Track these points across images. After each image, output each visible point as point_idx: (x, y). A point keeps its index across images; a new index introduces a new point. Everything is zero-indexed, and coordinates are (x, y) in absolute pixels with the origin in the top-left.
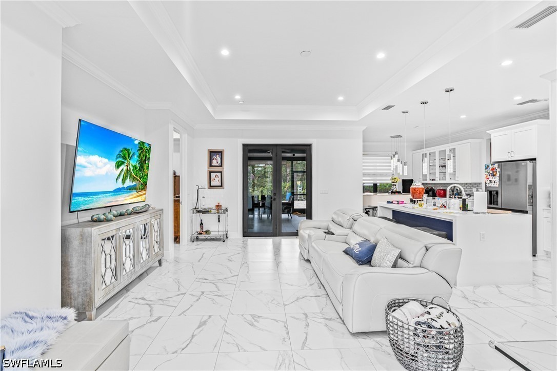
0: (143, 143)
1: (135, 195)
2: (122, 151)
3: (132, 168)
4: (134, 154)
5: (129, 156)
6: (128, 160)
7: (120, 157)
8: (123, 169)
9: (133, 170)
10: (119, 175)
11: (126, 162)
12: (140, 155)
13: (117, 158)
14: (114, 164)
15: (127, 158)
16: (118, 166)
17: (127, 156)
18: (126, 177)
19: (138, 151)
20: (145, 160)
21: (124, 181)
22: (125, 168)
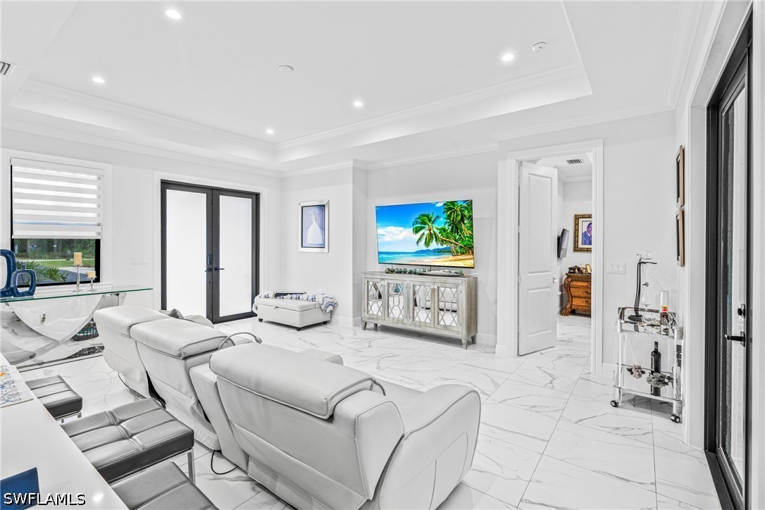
0: (453, 203)
1: (450, 259)
2: (419, 218)
3: (437, 232)
4: (438, 217)
5: (430, 220)
6: (430, 224)
7: (417, 223)
8: (423, 234)
9: (439, 233)
10: (420, 239)
11: (427, 226)
12: (449, 216)
13: (413, 225)
14: (411, 230)
15: (428, 222)
16: (416, 231)
17: (427, 220)
18: (429, 240)
19: (444, 212)
20: (462, 220)
21: (427, 244)
22: (427, 232)
